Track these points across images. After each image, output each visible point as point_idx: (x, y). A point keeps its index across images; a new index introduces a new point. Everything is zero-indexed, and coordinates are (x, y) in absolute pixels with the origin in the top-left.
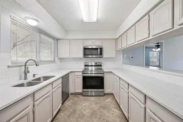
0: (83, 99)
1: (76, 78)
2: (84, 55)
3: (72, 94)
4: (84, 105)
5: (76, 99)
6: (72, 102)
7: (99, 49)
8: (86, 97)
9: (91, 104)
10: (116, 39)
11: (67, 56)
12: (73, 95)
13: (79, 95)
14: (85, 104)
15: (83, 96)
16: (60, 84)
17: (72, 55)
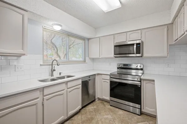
0: (109, 109)
1: (104, 82)
2: (115, 54)
3: (99, 99)
4: (106, 116)
5: (101, 106)
6: (94, 109)
7: (135, 45)
8: (114, 108)
9: (114, 119)
10: (169, 24)
11: (97, 56)
12: (100, 101)
13: (106, 103)
14: (108, 116)
15: (111, 106)
16: (80, 84)
17: (102, 55)
